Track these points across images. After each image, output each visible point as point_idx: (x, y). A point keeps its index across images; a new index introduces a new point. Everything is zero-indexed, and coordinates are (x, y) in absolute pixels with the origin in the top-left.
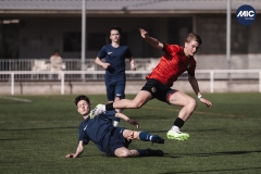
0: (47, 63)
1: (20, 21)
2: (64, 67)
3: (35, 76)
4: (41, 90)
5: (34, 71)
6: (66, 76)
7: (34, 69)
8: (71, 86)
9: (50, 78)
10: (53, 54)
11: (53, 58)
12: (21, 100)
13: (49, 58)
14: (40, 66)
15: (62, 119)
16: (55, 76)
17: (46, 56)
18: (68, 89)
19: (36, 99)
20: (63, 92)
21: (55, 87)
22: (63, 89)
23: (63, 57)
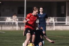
0: (11, 18)
1: (2, 3)
2: (18, 20)
3: (7, 23)
4: (9, 28)
5: (7, 21)
6: (19, 23)
7: (6, 20)
8: (20, 27)
9: (12, 24)
10: (14, 15)
11: (13, 17)
12: (1, 32)
13: (12, 16)
14: (9, 20)
15: (17, 39)
16: (14, 23)
17: (11, 16)
18: (19, 28)
19: (7, 32)
20: (17, 29)
21: (14, 27)
22: (17, 28)
23: (17, 16)
